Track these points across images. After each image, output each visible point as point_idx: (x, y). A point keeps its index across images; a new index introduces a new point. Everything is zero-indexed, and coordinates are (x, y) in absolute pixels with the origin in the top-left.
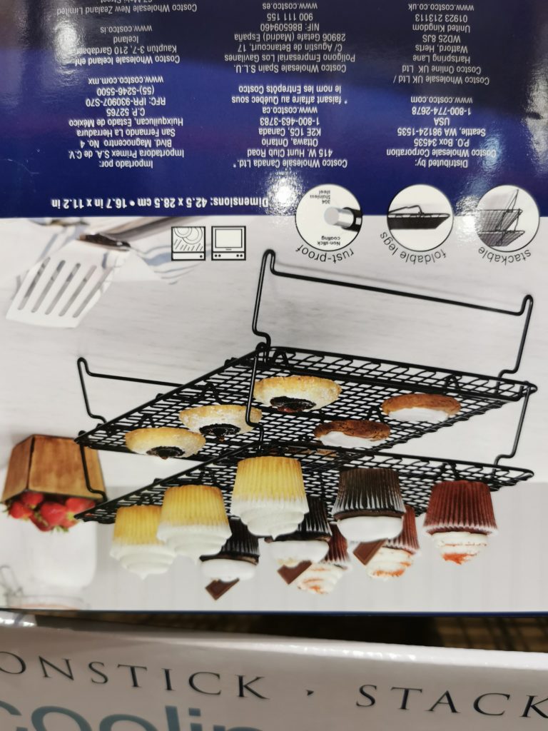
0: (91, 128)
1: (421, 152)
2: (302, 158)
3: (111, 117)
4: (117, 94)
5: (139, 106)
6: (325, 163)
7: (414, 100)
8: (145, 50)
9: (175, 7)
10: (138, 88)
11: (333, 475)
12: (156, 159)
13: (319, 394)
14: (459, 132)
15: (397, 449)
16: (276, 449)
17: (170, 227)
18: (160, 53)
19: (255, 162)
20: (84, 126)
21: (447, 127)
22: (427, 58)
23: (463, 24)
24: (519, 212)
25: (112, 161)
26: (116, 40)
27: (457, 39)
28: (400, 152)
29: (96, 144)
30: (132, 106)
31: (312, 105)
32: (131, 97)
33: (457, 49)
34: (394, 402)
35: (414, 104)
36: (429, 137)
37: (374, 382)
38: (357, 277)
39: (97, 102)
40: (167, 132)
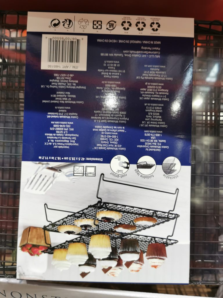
0: (51, 136)
1: (147, 146)
2: (113, 147)
3: (58, 133)
4: (59, 126)
5: (66, 131)
6: (119, 149)
7: (145, 131)
8: (68, 114)
9: (77, 102)
10: (66, 125)
11: (119, 241)
12: (70, 146)
13: (115, 216)
14: (158, 141)
15: (138, 233)
16: (103, 232)
17: (73, 166)
18: (72, 115)
19: (99, 148)
20: (49, 136)
21: (155, 139)
22: (149, 120)
23: (160, 110)
24: (175, 164)
25: (57, 146)
26: (60, 111)
27: (158, 114)
28: (141, 146)
29: (53, 141)
30: (64, 131)
31: (116, 132)
32: (64, 128)
33: (158, 117)
34: (137, 219)
35: (145, 133)
36: (149, 142)
37: (132, 213)
38: (128, 182)
39: (53, 129)
40: (74, 138)
